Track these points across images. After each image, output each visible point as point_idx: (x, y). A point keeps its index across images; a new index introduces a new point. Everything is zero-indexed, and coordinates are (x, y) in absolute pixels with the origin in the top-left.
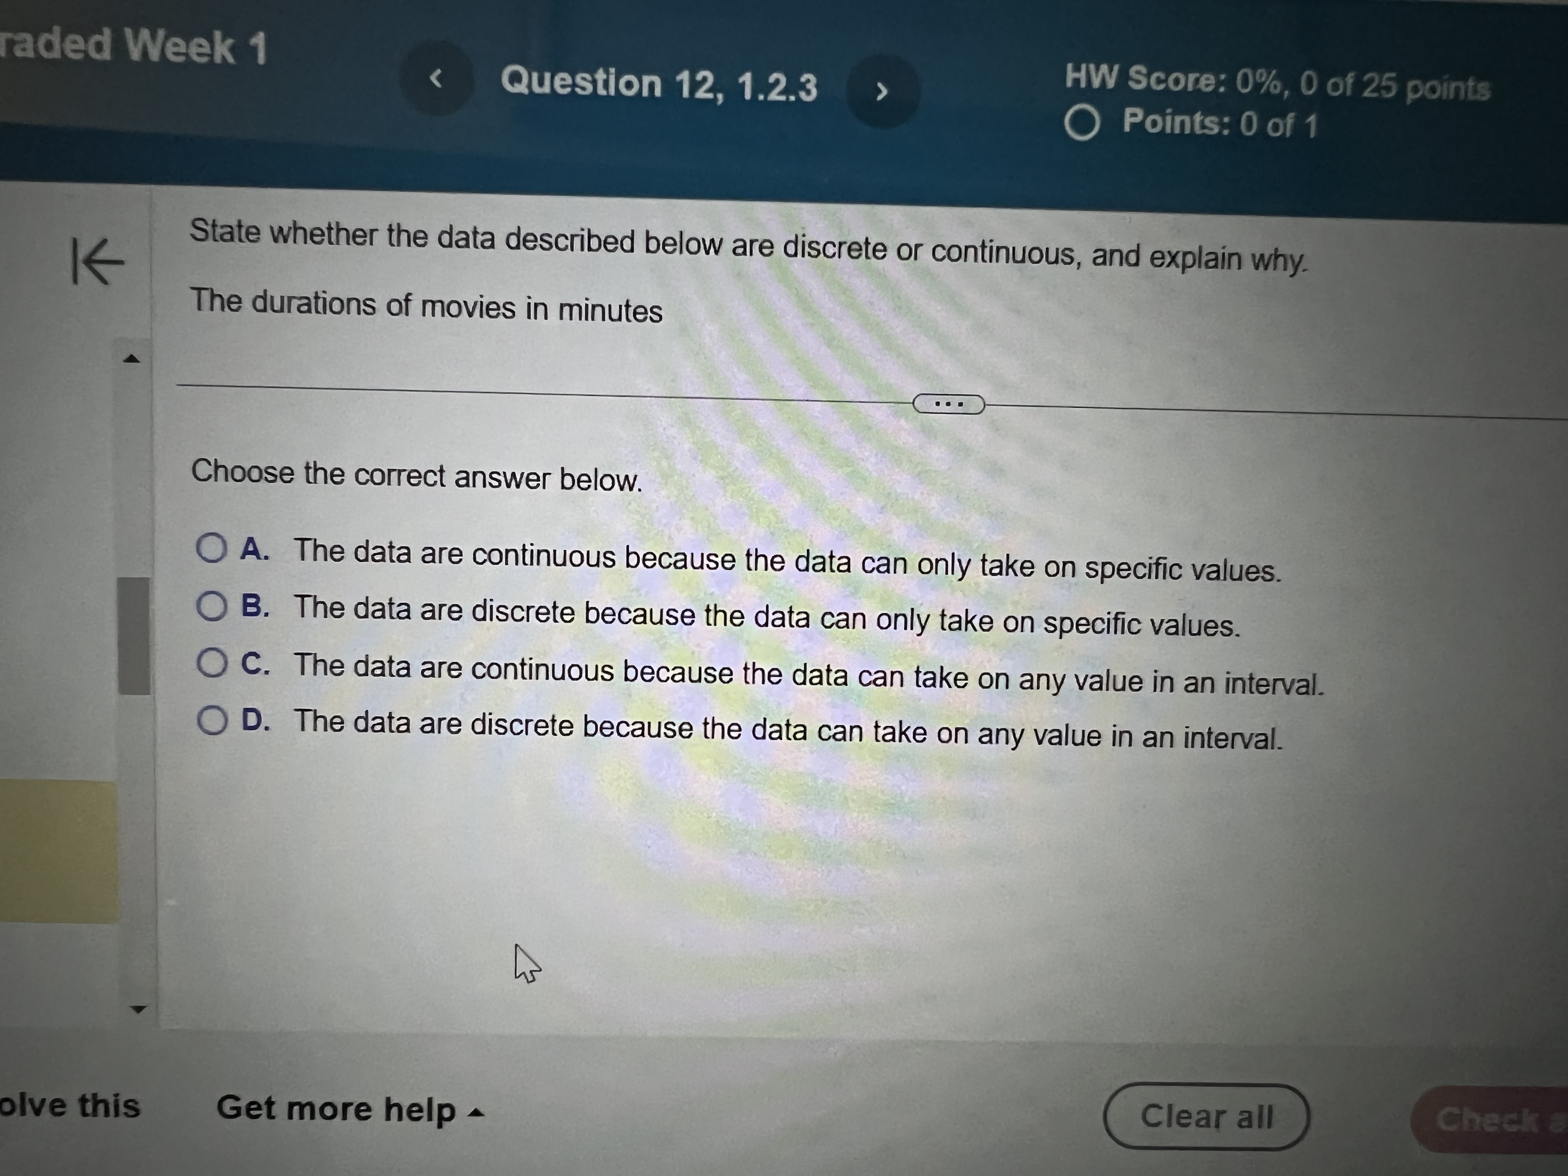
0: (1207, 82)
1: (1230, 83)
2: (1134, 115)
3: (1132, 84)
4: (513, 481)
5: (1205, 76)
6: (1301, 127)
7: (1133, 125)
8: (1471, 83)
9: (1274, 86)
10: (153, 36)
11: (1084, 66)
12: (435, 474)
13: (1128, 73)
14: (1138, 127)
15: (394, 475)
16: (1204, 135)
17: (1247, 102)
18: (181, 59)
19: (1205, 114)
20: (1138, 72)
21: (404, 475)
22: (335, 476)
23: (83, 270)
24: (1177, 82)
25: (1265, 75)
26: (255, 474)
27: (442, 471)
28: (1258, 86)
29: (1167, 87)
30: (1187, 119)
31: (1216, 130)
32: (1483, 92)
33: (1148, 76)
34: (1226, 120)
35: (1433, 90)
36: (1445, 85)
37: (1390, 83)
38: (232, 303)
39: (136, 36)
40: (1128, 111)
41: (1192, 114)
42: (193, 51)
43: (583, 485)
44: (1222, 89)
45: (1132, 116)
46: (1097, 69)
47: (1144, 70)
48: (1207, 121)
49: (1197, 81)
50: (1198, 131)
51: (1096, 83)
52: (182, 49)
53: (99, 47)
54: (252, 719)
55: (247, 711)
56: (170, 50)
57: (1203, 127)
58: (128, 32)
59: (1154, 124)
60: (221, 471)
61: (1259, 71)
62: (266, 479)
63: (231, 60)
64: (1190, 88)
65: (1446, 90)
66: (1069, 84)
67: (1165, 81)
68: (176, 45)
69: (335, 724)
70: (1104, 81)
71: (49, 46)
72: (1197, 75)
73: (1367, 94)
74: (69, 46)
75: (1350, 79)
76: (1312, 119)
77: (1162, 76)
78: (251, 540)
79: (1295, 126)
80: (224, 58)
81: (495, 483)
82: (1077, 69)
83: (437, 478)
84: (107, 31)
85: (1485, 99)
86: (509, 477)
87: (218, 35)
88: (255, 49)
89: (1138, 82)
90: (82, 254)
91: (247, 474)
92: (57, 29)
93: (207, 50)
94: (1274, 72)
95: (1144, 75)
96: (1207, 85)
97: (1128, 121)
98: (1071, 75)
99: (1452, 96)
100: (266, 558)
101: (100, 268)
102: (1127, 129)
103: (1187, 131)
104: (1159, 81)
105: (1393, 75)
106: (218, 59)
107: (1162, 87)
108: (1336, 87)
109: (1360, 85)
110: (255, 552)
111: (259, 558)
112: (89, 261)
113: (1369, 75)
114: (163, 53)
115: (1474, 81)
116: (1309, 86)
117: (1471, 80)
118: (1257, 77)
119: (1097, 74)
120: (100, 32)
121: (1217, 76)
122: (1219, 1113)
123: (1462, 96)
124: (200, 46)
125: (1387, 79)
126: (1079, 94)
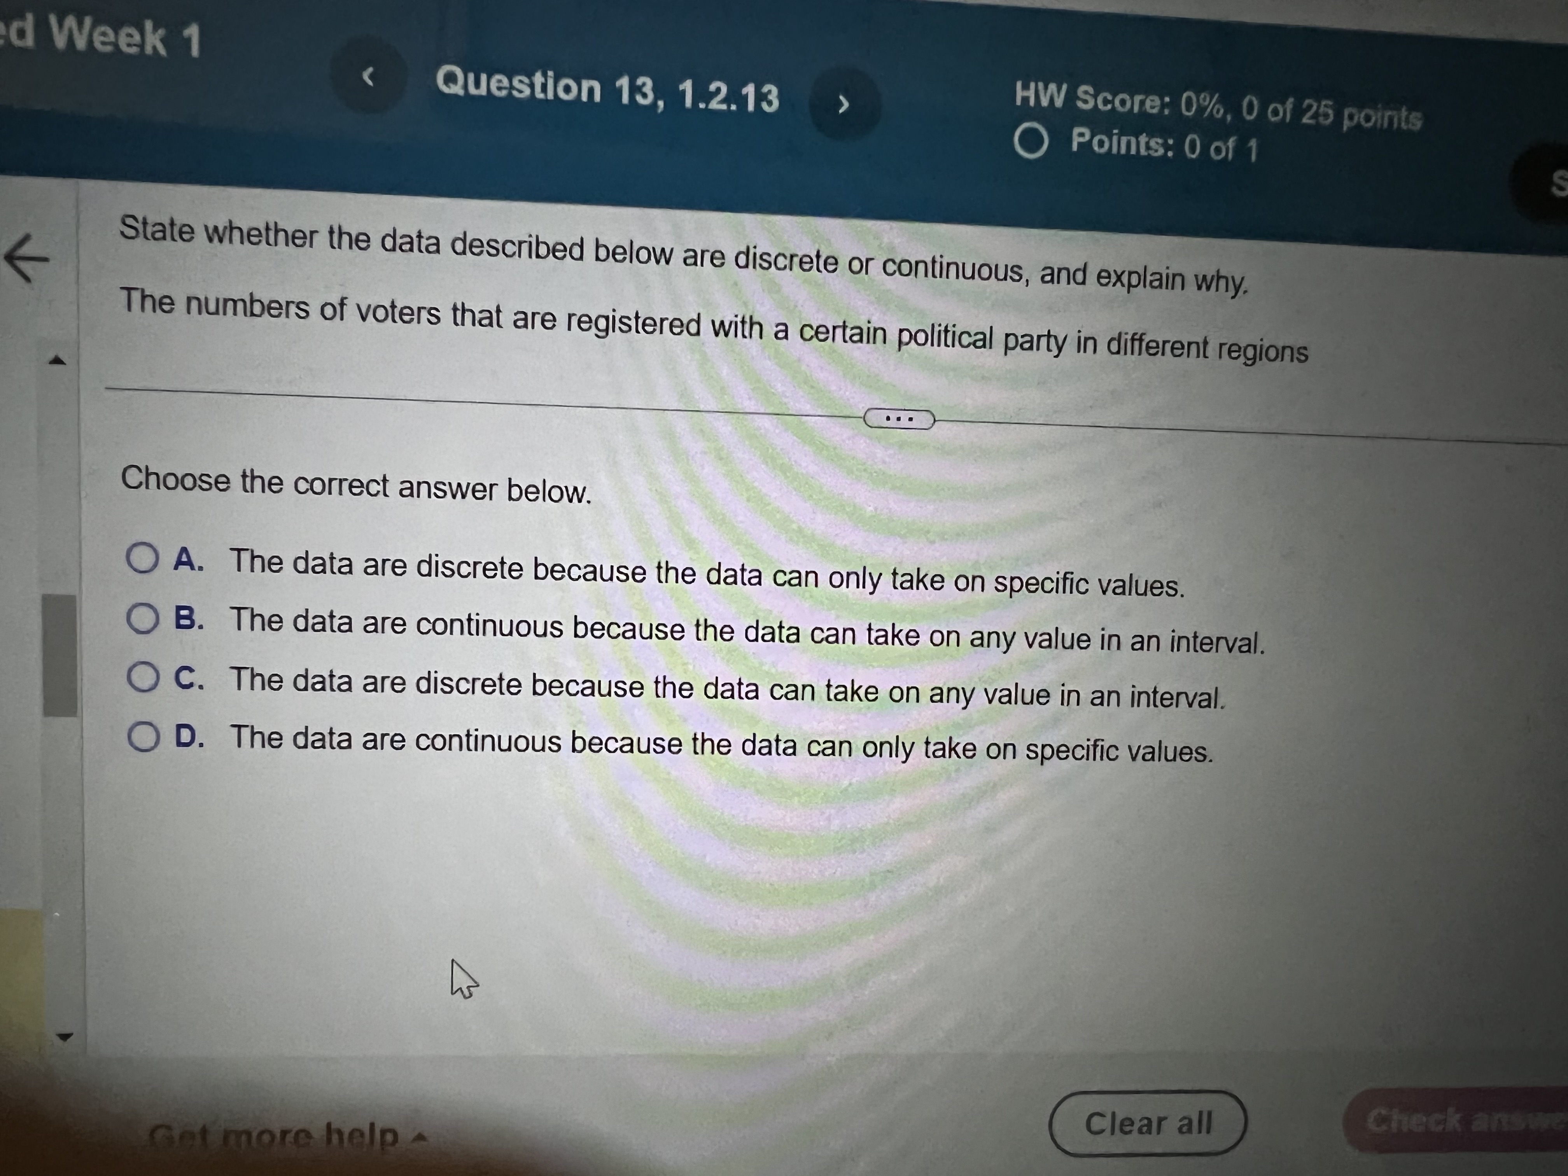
0: (1153, 104)
1: (1175, 104)
2: (1081, 135)
3: (1080, 104)
4: (460, 491)
5: (1151, 97)
6: (1241, 150)
7: (1080, 144)
8: (1404, 113)
9: (1217, 110)
10: (80, 24)
11: (1032, 85)
12: (379, 484)
13: (1076, 92)
14: (1086, 147)
15: (335, 484)
16: (1149, 156)
17: (1190, 125)
18: (109, 49)
19: (1151, 135)
20: (1086, 92)
21: (345, 485)
22: (273, 485)
24: (1123, 103)
25: (1208, 99)
26: (189, 482)
27: (385, 480)
28: (1201, 109)
29: (1113, 108)
30: (1133, 140)
31: (1161, 151)
32: (1415, 122)
33: (1095, 96)
34: (1171, 142)
35: (1368, 119)
36: (1380, 113)
37: (1326, 110)
38: (164, 304)
39: (61, 25)
40: (1077, 131)
41: (1137, 135)
42: (123, 42)
43: (531, 497)
44: (1167, 112)
45: (1080, 135)
46: (1046, 88)
47: (1091, 90)
48: (1152, 143)
49: (1142, 103)
50: (1143, 152)
51: (1045, 102)
52: (111, 39)
53: (21, 33)
54: (186, 735)
55: (180, 727)
56: (97, 40)
57: (1148, 148)
58: (53, 20)
59: (1101, 144)
60: (152, 479)
61: (1202, 96)
62: (200, 487)
63: (163, 52)
64: (1136, 109)
65: (1380, 119)
66: (1019, 102)
67: (1112, 102)
68: (104, 34)
69: (273, 740)
70: (1052, 100)
72: (1143, 97)
73: (1305, 120)
75: (1289, 106)
76: (1253, 143)
77: (1110, 97)
78: (184, 550)
79: (1236, 150)
80: (155, 49)
81: (440, 494)
82: (1026, 87)
83: (380, 488)
84: (31, 19)
85: (1417, 127)
86: (454, 487)
87: (149, 25)
88: (189, 40)
89: (1086, 102)
91: (180, 481)
93: (137, 40)
94: (1217, 96)
95: (1091, 95)
96: (1152, 107)
97: (1076, 140)
98: (1020, 94)
99: (1386, 125)
100: (201, 568)
101: (22, 265)
102: (1075, 147)
103: (1133, 151)
104: (1106, 102)
105: (1330, 102)
106: (149, 52)
107: (1109, 107)
108: (1276, 112)
109: (1299, 112)
110: (190, 563)
111: (192, 568)
112: (11, 258)
113: (1307, 102)
114: (90, 42)
115: (1406, 110)
116: (1250, 111)
117: (1404, 109)
118: (1201, 101)
119: (1045, 93)
120: (22, 17)
121: (1162, 99)
122: (1161, 1120)
123: (1395, 125)
124: (130, 35)
125: (1326, 107)
126: (1028, 112)
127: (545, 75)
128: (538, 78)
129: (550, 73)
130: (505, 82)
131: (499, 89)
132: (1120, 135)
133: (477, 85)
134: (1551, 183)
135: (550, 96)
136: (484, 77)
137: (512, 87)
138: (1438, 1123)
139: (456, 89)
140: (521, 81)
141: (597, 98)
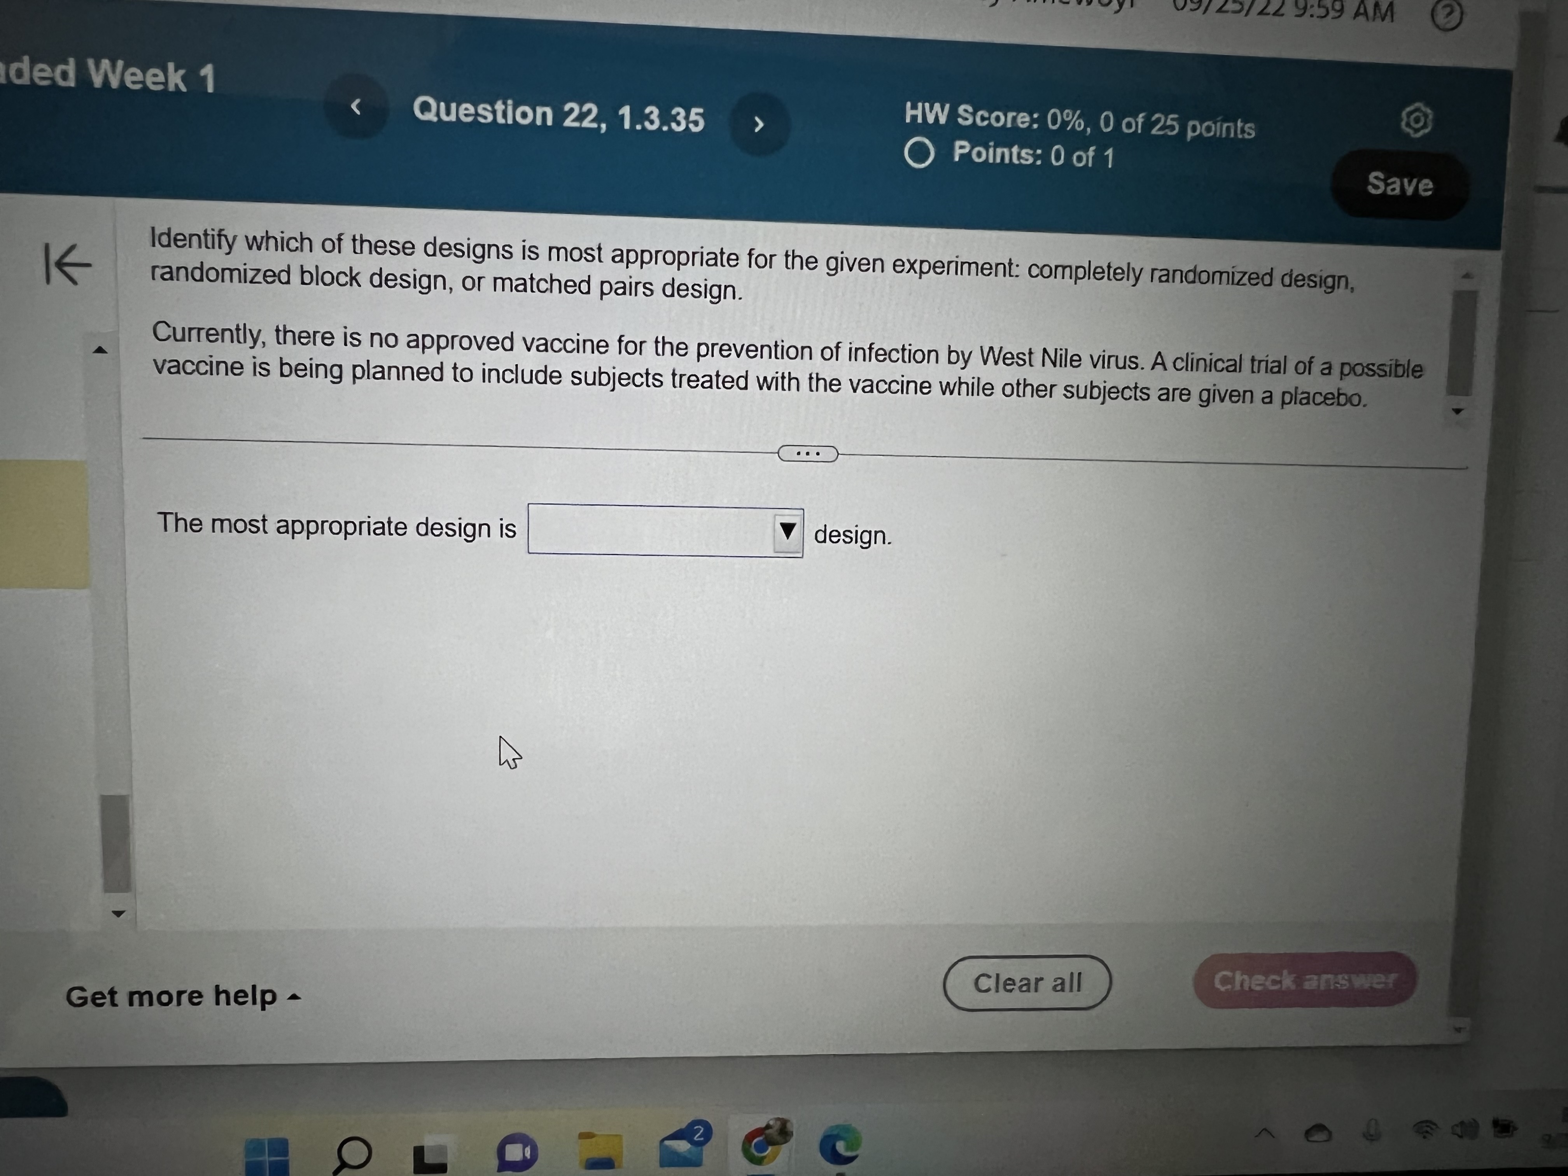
0: (1023, 120)
1: (1042, 120)
2: (962, 147)
3: (960, 120)
5: (1022, 114)
6: (1100, 158)
7: (962, 156)
8: (1239, 124)
9: (1078, 124)
10: (114, 66)
11: (920, 105)
13: (957, 110)
14: (967, 157)
16: (1021, 164)
17: (1056, 137)
18: (138, 87)
19: (1021, 147)
20: (966, 111)
23: (55, 272)
24: (998, 119)
25: (1071, 114)
28: (1065, 124)
29: (990, 125)
30: (1006, 151)
31: (1031, 161)
32: (1250, 131)
33: (974, 114)
34: (1039, 152)
35: (1208, 129)
36: (1219, 124)
37: (1175, 123)
39: (97, 66)
40: (958, 143)
41: (1010, 147)
42: (149, 79)
44: (1035, 126)
45: (961, 147)
46: (932, 107)
47: (970, 109)
48: (1023, 153)
49: (1014, 119)
50: (1015, 161)
51: (931, 119)
52: (140, 77)
53: (64, 75)
56: (128, 78)
57: (1019, 157)
58: (91, 62)
59: (979, 154)
61: (1067, 111)
63: (183, 89)
64: (1009, 125)
65: (1218, 129)
66: (908, 120)
67: (989, 119)
68: (133, 74)
70: (937, 119)
71: (19, 74)
72: (1014, 114)
73: (1154, 132)
74: (37, 74)
75: (1140, 120)
76: (1110, 152)
77: (986, 115)
79: (1095, 158)
80: (176, 85)
82: (914, 107)
84: (72, 61)
85: (1253, 135)
87: (171, 66)
88: (205, 78)
89: (966, 119)
90: (54, 257)
92: (26, 58)
93: (161, 78)
94: (1078, 112)
95: (971, 113)
96: (1023, 123)
97: (958, 152)
98: (909, 113)
99: (1224, 136)
101: (70, 270)
102: (957, 159)
103: (1007, 161)
104: (983, 119)
105: (1176, 116)
106: (171, 88)
107: (986, 123)
108: (1129, 125)
109: (1149, 124)
112: (60, 265)
113: (1157, 116)
114: (122, 81)
115: (1241, 122)
116: (1107, 125)
117: (1239, 121)
118: (1065, 117)
119: (931, 112)
120: (66, 63)
121: (1031, 115)
122: (1038, 980)
123: (1232, 135)
124: (155, 75)
125: (1171, 119)
126: (916, 128)
127: (505, 103)
128: (499, 106)
129: (510, 102)
130: (472, 110)
131: (466, 115)
132: (995, 147)
133: (448, 113)
134: (1367, 182)
135: (510, 121)
136: (453, 106)
137: (477, 114)
138: (1274, 982)
139: (431, 117)
140: (485, 109)
141: (549, 122)
